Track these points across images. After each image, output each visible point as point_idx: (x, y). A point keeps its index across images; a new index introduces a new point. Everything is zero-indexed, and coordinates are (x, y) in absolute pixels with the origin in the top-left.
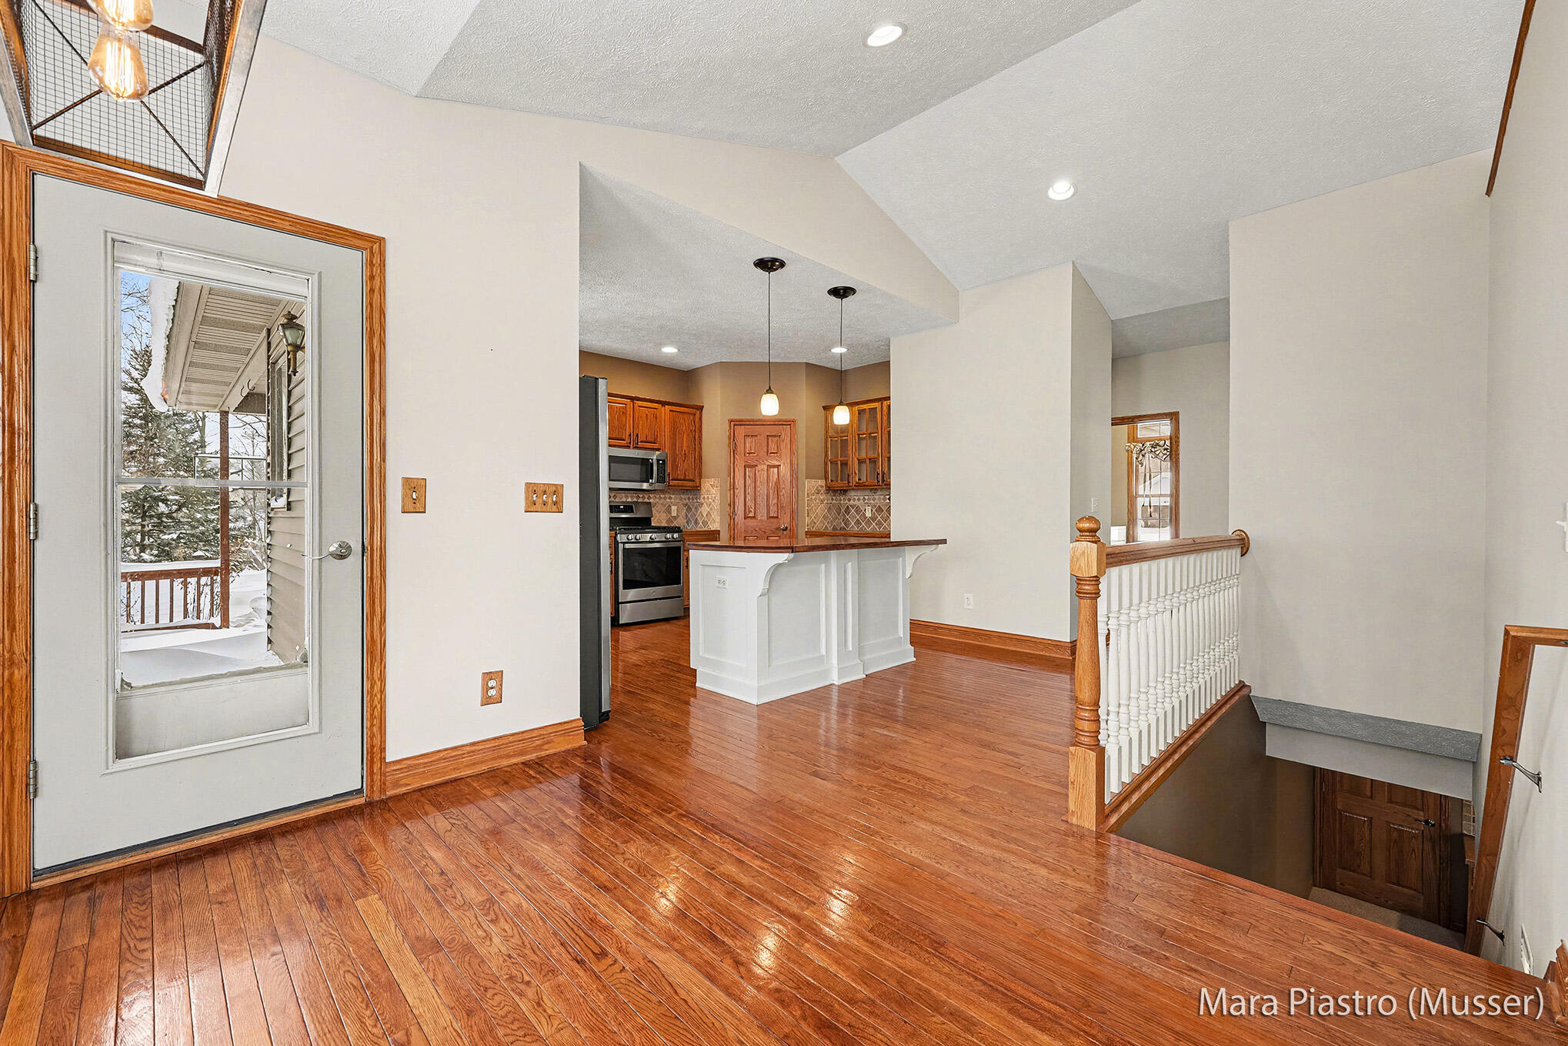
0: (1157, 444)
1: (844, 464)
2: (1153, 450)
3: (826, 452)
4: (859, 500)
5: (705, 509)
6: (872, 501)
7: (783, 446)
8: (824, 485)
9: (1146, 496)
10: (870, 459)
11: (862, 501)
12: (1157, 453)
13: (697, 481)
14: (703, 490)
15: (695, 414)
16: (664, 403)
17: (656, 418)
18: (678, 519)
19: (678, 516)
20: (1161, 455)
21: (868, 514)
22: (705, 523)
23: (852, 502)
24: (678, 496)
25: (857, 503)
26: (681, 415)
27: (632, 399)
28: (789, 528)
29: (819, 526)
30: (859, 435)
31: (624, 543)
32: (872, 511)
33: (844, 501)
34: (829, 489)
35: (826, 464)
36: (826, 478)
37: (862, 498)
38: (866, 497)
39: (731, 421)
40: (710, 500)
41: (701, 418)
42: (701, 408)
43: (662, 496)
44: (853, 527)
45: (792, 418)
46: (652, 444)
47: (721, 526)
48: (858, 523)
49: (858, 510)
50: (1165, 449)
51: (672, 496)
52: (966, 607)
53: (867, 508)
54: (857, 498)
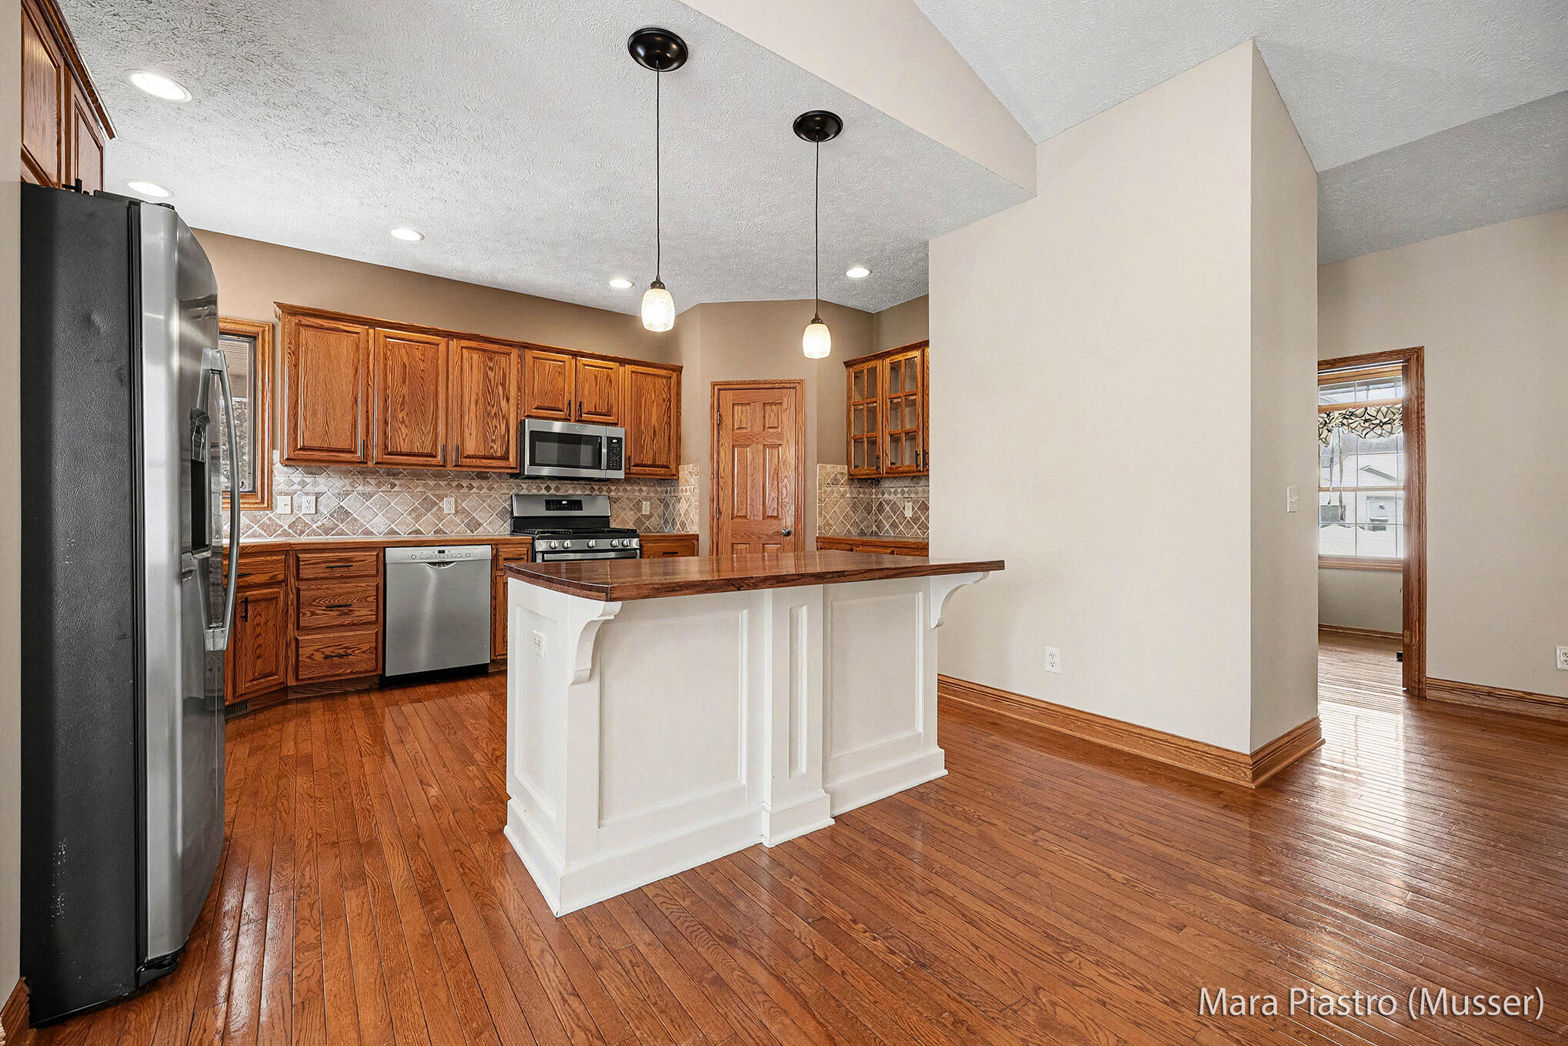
0: (1352, 414)
1: (873, 442)
2: (1345, 421)
3: (849, 425)
4: (895, 493)
5: (682, 506)
6: (913, 495)
7: (785, 417)
8: (846, 471)
9: (1334, 490)
10: (907, 433)
11: (899, 495)
12: (1353, 426)
13: (673, 466)
14: (681, 480)
15: (670, 378)
16: (623, 362)
17: (610, 381)
18: (652, 520)
19: (651, 515)
20: (1359, 428)
21: (908, 514)
22: (683, 525)
23: (886, 496)
24: (652, 489)
25: (892, 497)
26: (649, 379)
27: (575, 355)
28: (793, 533)
29: (836, 530)
30: (891, 399)
31: (543, 553)
32: (913, 508)
33: (873, 494)
34: (852, 479)
35: (848, 443)
36: (849, 463)
37: (899, 490)
38: (906, 490)
39: (714, 384)
40: (688, 493)
41: (679, 383)
42: (679, 370)
43: (629, 488)
44: (889, 533)
45: (798, 378)
46: (605, 415)
47: (700, 528)
48: (894, 525)
49: (894, 508)
50: (1366, 421)
51: (644, 489)
52: (1049, 668)
53: (907, 504)
54: (893, 490)
